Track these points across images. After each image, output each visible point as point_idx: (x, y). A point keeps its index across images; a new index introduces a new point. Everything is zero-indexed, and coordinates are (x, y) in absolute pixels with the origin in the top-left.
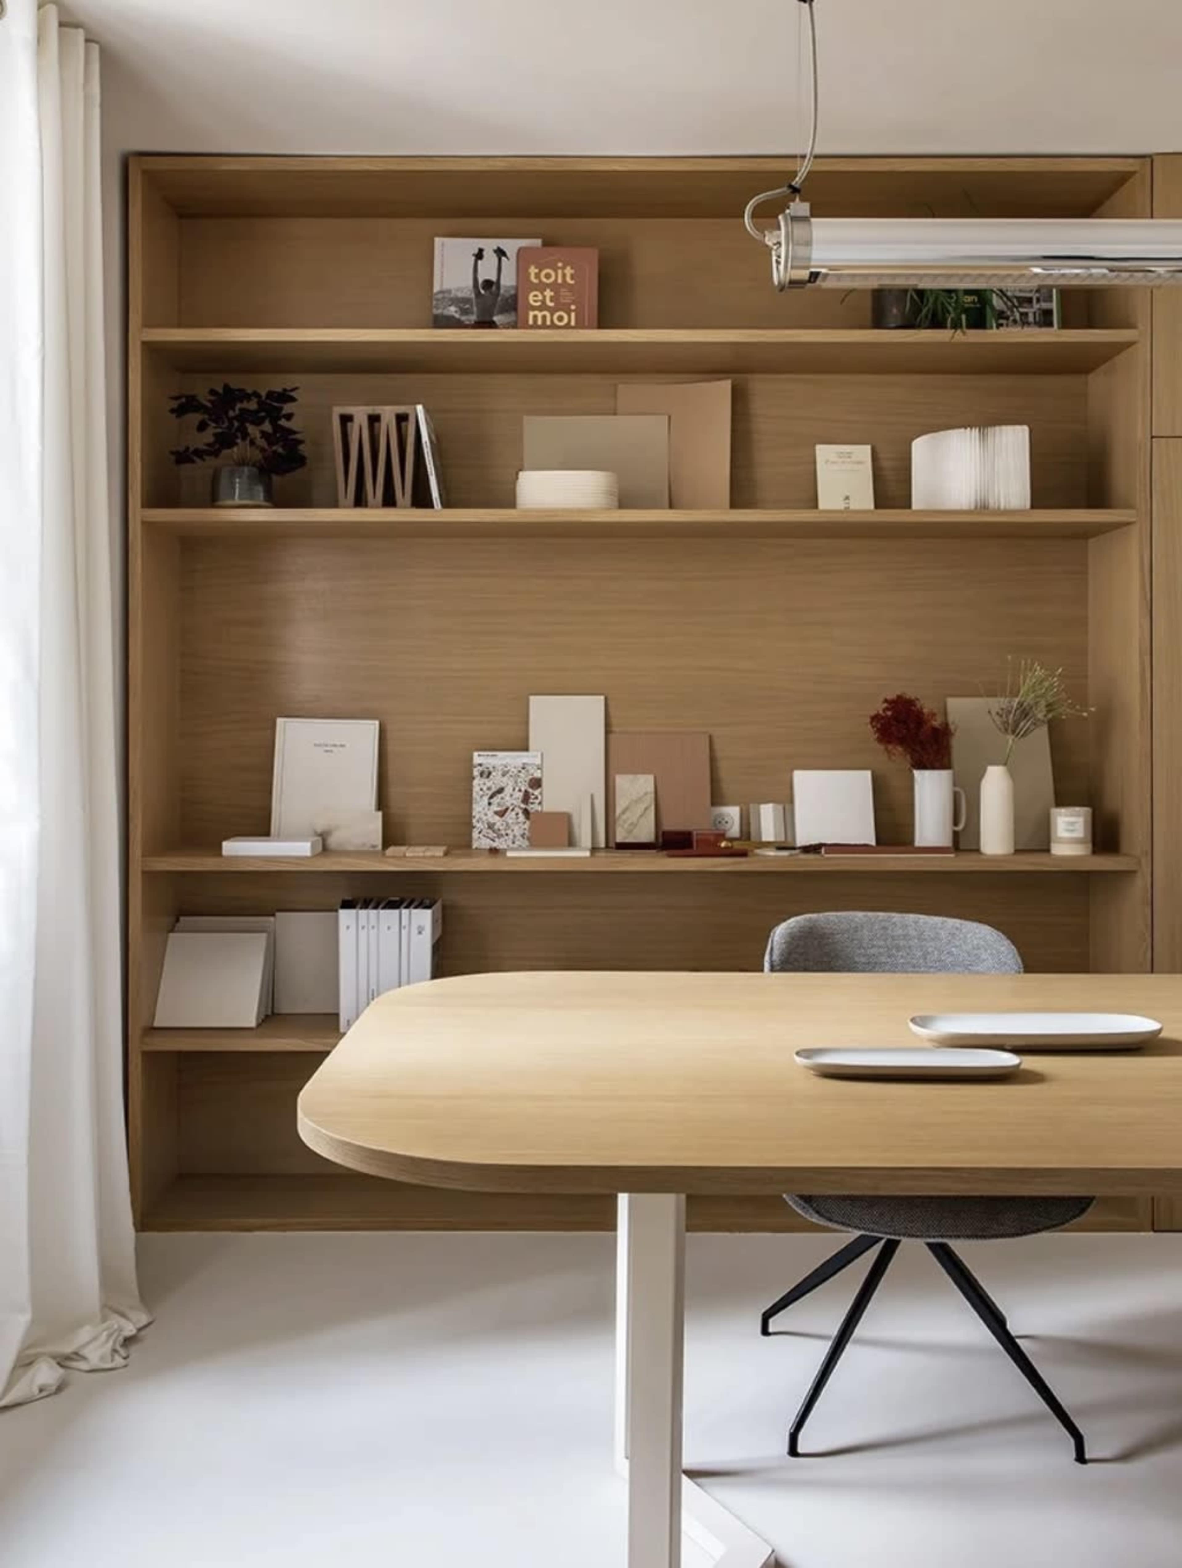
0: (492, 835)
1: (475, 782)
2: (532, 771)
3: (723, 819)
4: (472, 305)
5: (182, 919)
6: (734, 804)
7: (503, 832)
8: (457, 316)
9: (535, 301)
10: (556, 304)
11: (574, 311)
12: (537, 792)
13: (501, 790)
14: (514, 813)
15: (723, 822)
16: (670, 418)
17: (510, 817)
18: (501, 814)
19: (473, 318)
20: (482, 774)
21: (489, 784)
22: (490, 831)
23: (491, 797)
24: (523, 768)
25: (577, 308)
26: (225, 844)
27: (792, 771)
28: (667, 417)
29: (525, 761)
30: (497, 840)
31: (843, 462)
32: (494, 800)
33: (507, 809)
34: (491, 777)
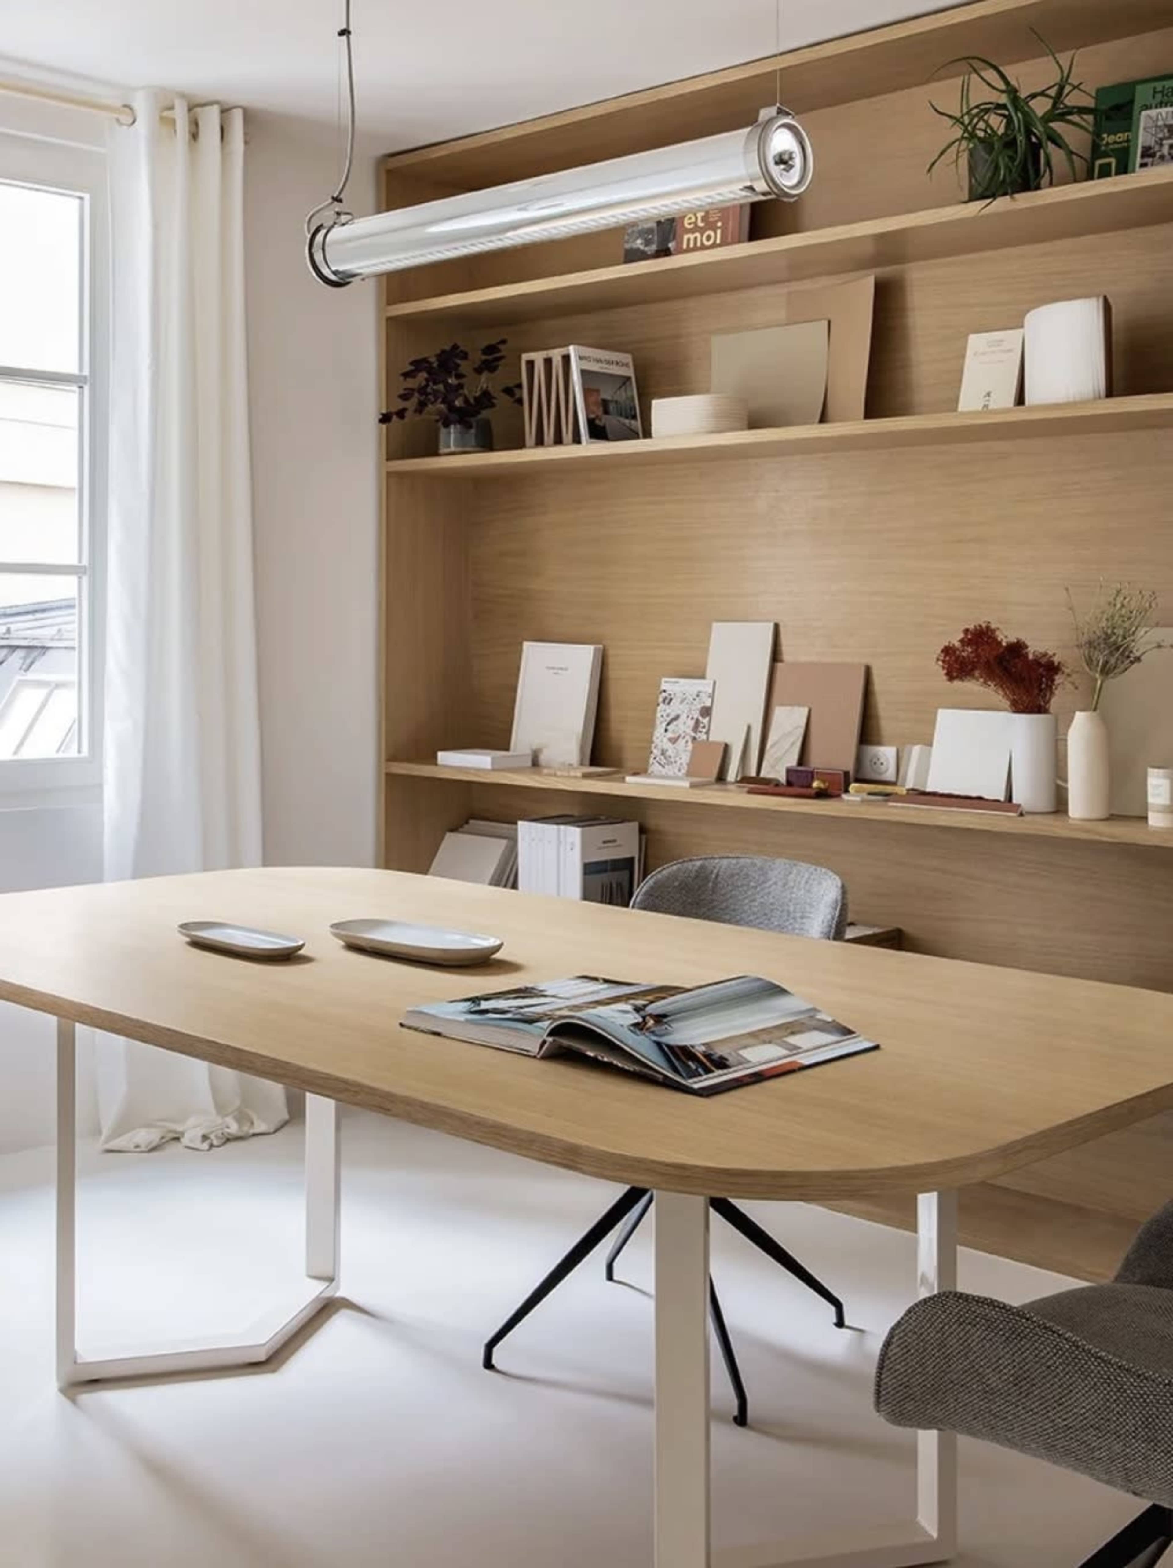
0: (663, 761)
1: (659, 708)
2: (704, 699)
3: (878, 759)
4: (653, 236)
5: (472, 821)
6: (890, 744)
7: (672, 760)
8: (642, 247)
9: (690, 224)
10: (706, 225)
11: (719, 228)
12: (706, 721)
13: (677, 718)
14: (684, 741)
15: (879, 763)
16: (829, 323)
17: (681, 743)
18: (673, 741)
19: (654, 247)
20: (664, 701)
21: (668, 711)
22: (662, 757)
23: (668, 724)
24: (698, 696)
25: (723, 224)
26: (440, 754)
27: (937, 708)
28: (826, 323)
29: (700, 688)
30: (666, 766)
31: (993, 352)
32: (669, 728)
33: (679, 737)
34: (672, 704)
